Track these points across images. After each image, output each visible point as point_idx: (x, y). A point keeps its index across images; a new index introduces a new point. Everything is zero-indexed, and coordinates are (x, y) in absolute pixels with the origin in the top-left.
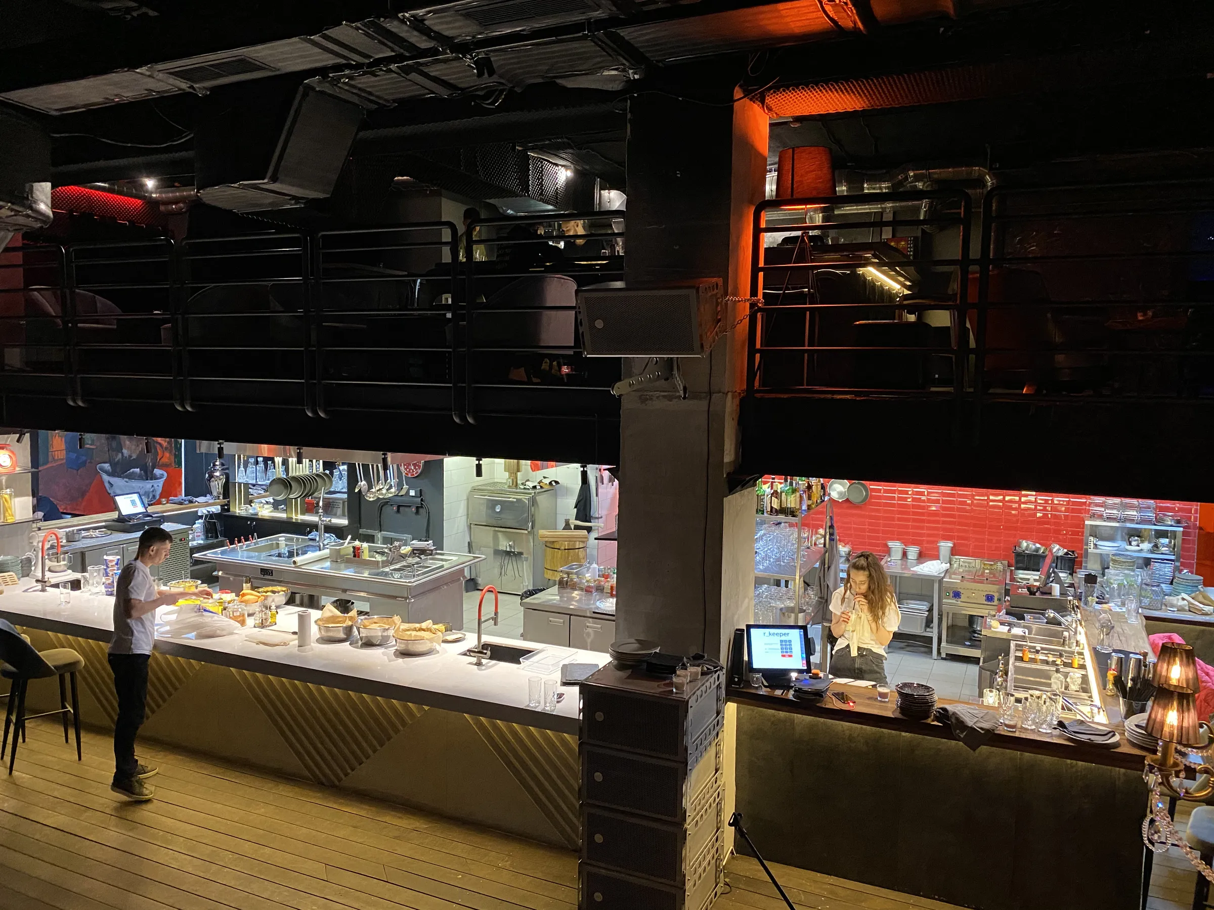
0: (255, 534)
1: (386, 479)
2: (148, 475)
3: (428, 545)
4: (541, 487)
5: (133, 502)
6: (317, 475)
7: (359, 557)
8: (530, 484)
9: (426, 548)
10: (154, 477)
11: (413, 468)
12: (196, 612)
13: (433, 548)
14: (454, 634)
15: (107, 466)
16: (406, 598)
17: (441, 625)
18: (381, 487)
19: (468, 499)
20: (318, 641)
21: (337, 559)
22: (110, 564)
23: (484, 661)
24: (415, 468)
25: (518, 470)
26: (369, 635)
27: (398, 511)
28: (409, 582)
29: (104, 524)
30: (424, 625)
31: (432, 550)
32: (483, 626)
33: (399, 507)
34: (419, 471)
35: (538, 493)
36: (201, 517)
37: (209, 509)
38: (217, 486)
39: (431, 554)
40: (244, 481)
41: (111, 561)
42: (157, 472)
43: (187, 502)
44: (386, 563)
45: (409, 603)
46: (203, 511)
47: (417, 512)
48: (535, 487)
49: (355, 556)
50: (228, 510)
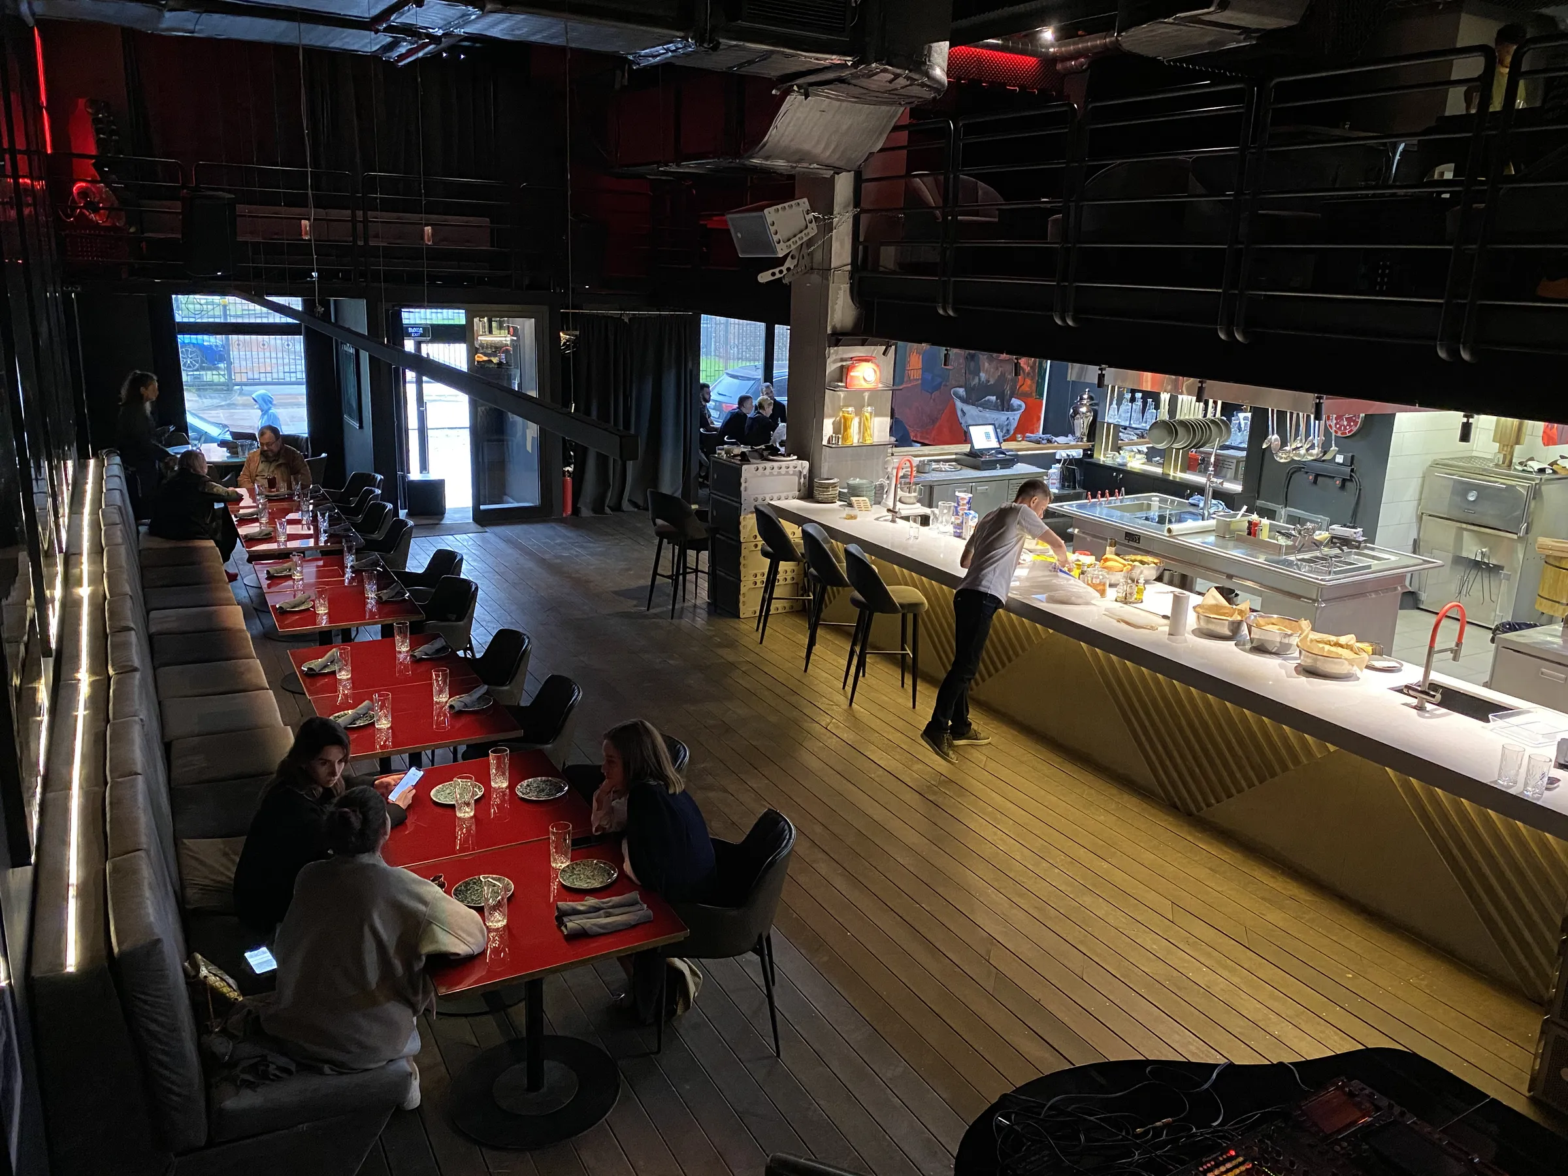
0: (1123, 489)
1: (1308, 435)
2: (1004, 405)
3: (1355, 533)
4: (1554, 472)
5: (987, 436)
6: (1213, 422)
7: (1255, 535)
8: (1536, 466)
9: (1352, 538)
10: (1010, 408)
11: (1345, 423)
12: (1050, 571)
13: (1362, 539)
14: (1385, 660)
15: (961, 391)
16: (1314, 601)
17: (1367, 644)
18: (1299, 445)
19: (1424, 477)
20: (1193, 632)
21: (1224, 534)
22: (962, 502)
23: (1429, 706)
24: (1349, 424)
25: (1518, 442)
26: (1263, 638)
27: (1315, 482)
28: (1322, 580)
29: (954, 457)
30: (1343, 640)
31: (1360, 542)
32: (1436, 657)
33: (1317, 476)
34: (1355, 429)
35: (1547, 480)
36: (1059, 461)
37: (1069, 452)
38: (1081, 424)
39: (1358, 548)
40: (1115, 422)
41: (963, 499)
42: (1015, 402)
43: (1046, 441)
44: (1291, 550)
45: (1317, 608)
46: (1062, 454)
47: (1343, 487)
48: (1542, 471)
49: (1249, 534)
50: (1091, 456)
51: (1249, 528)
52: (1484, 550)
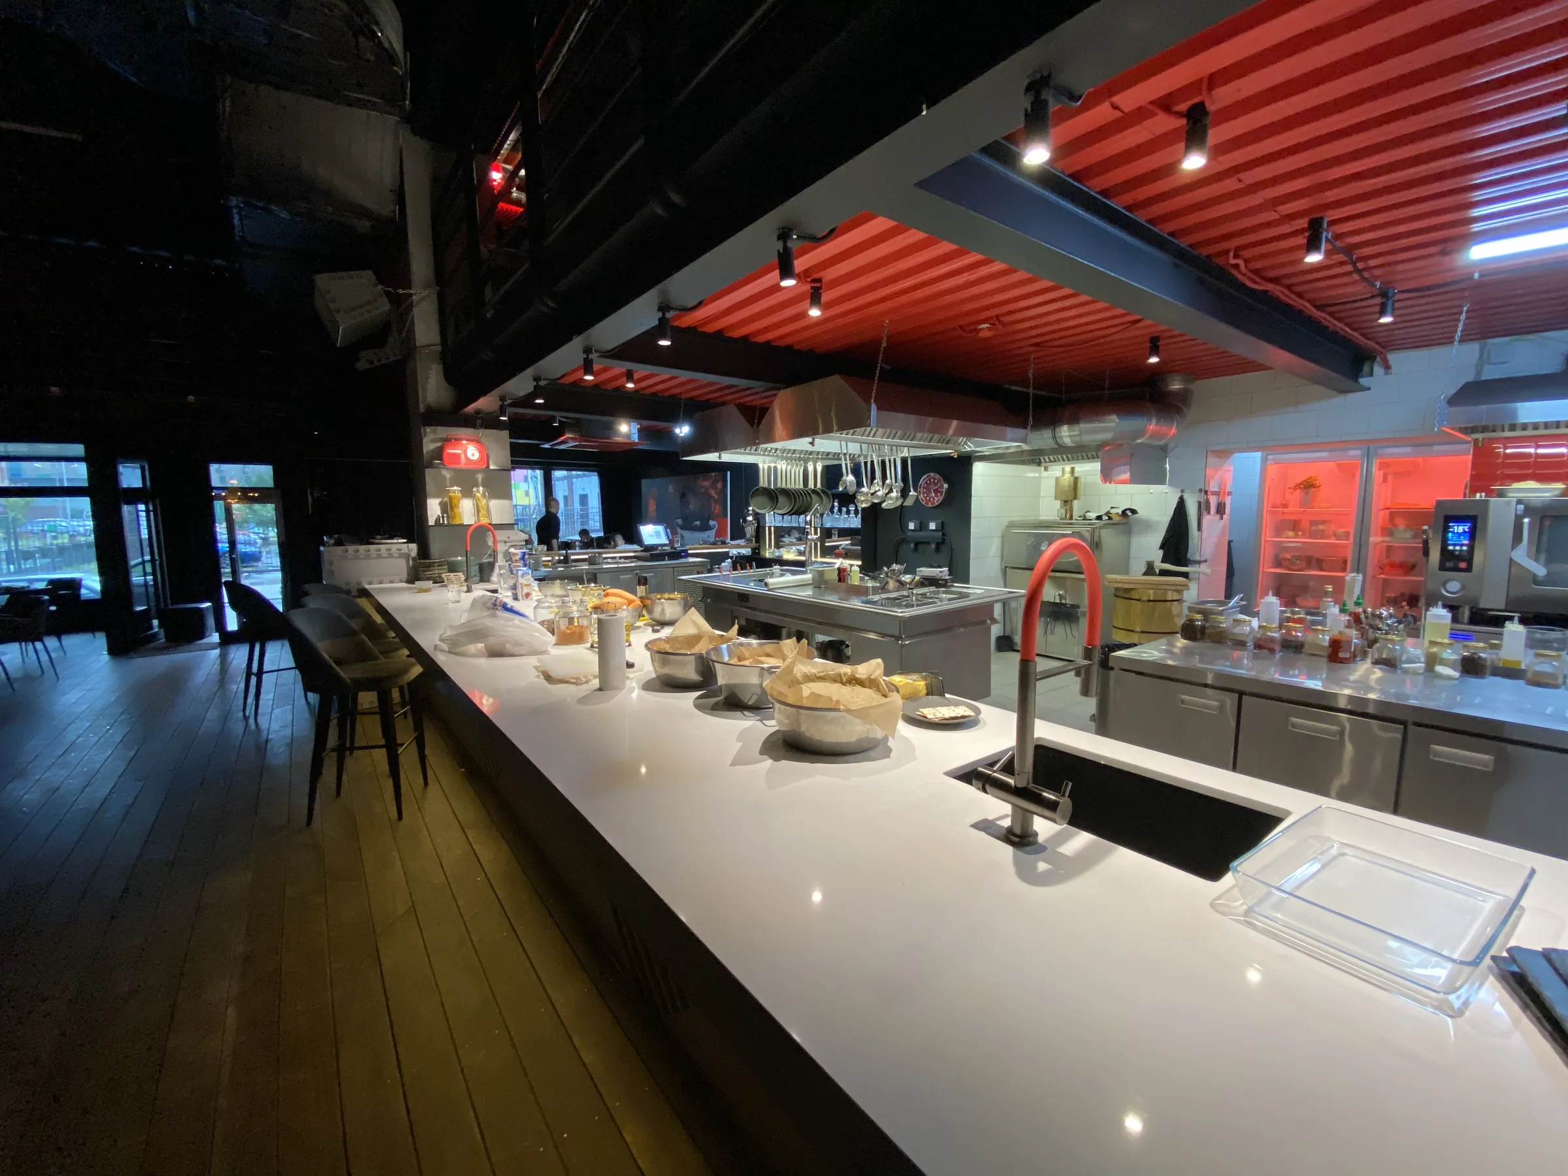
0: (754, 563)
3: (941, 572)
4: (1110, 518)
5: (658, 534)
6: (814, 491)
7: (844, 581)
8: (1093, 515)
9: (938, 577)
11: (933, 495)
13: (947, 577)
14: (949, 703)
16: (898, 638)
17: (915, 677)
18: (877, 489)
19: (1003, 537)
21: (820, 585)
24: (936, 496)
25: (1075, 497)
27: (916, 549)
28: (901, 612)
30: (863, 670)
31: (946, 580)
33: (917, 544)
35: (1105, 524)
36: (731, 558)
37: (739, 550)
38: (750, 531)
39: (945, 586)
43: (720, 543)
44: (875, 591)
45: (902, 646)
46: (734, 552)
47: (938, 550)
48: (1099, 518)
49: (840, 580)
51: (839, 574)
52: (1061, 592)
